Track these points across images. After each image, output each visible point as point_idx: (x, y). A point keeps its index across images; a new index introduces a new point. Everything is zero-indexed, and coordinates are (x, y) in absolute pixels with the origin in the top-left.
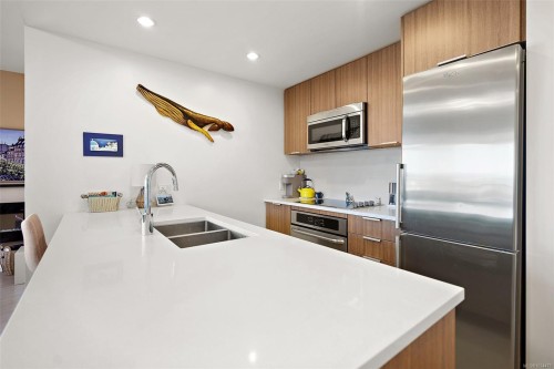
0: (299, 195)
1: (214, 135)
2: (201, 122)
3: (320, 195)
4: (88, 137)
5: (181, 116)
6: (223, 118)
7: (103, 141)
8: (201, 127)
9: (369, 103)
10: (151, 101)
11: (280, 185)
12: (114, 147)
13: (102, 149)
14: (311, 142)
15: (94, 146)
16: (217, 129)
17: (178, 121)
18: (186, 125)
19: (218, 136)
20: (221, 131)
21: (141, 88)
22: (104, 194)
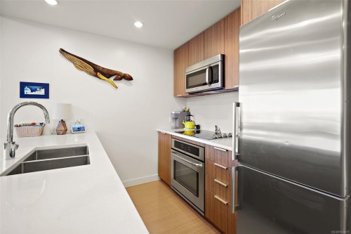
0: (184, 126)
1: (118, 83)
2: (108, 74)
3: (198, 127)
4: (23, 85)
5: (92, 70)
6: (124, 71)
7: (34, 87)
8: (108, 78)
9: (226, 55)
10: (70, 60)
11: (170, 119)
12: (42, 92)
13: (33, 93)
14: (188, 87)
15: (28, 91)
16: (120, 79)
17: (90, 74)
18: (96, 76)
19: (122, 84)
20: (123, 80)
21: (62, 51)
22: (34, 124)
